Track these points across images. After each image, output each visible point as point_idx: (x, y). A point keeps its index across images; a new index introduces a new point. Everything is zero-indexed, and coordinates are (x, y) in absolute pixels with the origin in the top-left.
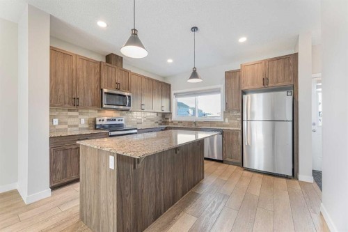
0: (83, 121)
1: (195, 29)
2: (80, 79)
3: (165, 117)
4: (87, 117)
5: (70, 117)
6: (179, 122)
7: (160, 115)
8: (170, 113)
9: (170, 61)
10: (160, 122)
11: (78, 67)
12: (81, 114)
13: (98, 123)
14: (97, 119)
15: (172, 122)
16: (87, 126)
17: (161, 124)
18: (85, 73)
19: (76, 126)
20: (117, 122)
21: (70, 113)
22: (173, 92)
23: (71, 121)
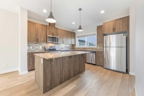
0: (41, 47)
1: (80, 9)
2: (39, 32)
3: (73, 46)
4: (42, 46)
5: (36, 46)
6: (79, 48)
7: (71, 45)
8: (75, 44)
9: (74, 23)
10: (71, 48)
11: (38, 28)
12: (40, 45)
13: (46, 48)
14: (46, 47)
15: (76, 48)
16: (42, 49)
17: (71, 49)
18: (41, 30)
19: (38, 49)
20: (53, 48)
21: (36, 45)
22: (76, 36)
23: (36, 47)
